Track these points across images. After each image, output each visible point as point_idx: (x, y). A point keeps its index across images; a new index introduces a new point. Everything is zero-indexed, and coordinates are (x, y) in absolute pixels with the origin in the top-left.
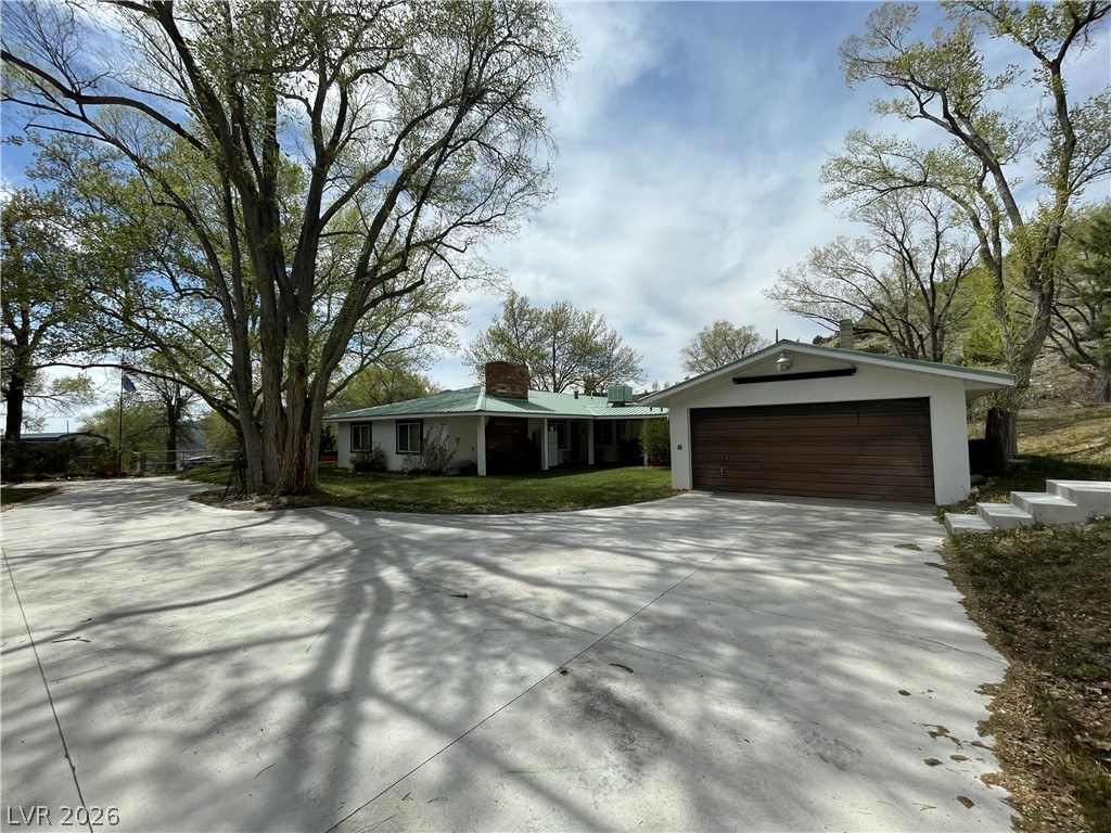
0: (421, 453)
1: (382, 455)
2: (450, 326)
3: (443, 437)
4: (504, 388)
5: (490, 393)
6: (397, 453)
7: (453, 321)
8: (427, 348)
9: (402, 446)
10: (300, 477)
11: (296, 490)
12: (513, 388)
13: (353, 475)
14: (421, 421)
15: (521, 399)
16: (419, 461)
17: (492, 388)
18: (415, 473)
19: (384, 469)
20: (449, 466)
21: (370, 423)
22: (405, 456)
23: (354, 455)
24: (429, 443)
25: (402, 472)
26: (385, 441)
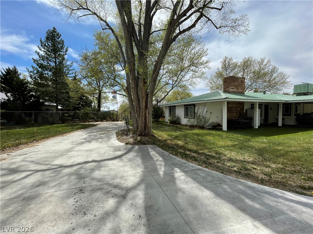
0: (194, 118)
1: (179, 118)
2: (204, 70)
3: (205, 112)
4: (233, 89)
5: (225, 91)
6: (185, 118)
7: (205, 67)
8: (194, 80)
9: (186, 115)
10: (145, 129)
11: (144, 134)
12: (238, 89)
13: (169, 126)
14: (194, 105)
15: (242, 93)
16: (194, 122)
17: (227, 89)
18: (192, 127)
19: (179, 124)
20: (207, 125)
21: (175, 106)
22: (188, 119)
23: (170, 118)
24: (198, 114)
25: (186, 125)
26: (180, 113)
